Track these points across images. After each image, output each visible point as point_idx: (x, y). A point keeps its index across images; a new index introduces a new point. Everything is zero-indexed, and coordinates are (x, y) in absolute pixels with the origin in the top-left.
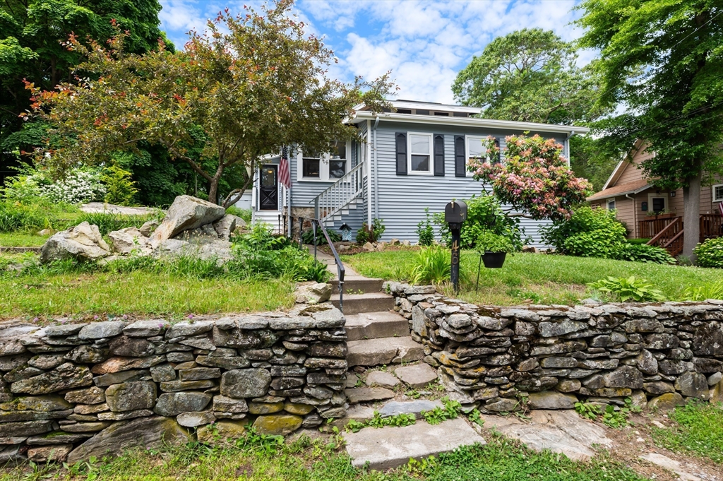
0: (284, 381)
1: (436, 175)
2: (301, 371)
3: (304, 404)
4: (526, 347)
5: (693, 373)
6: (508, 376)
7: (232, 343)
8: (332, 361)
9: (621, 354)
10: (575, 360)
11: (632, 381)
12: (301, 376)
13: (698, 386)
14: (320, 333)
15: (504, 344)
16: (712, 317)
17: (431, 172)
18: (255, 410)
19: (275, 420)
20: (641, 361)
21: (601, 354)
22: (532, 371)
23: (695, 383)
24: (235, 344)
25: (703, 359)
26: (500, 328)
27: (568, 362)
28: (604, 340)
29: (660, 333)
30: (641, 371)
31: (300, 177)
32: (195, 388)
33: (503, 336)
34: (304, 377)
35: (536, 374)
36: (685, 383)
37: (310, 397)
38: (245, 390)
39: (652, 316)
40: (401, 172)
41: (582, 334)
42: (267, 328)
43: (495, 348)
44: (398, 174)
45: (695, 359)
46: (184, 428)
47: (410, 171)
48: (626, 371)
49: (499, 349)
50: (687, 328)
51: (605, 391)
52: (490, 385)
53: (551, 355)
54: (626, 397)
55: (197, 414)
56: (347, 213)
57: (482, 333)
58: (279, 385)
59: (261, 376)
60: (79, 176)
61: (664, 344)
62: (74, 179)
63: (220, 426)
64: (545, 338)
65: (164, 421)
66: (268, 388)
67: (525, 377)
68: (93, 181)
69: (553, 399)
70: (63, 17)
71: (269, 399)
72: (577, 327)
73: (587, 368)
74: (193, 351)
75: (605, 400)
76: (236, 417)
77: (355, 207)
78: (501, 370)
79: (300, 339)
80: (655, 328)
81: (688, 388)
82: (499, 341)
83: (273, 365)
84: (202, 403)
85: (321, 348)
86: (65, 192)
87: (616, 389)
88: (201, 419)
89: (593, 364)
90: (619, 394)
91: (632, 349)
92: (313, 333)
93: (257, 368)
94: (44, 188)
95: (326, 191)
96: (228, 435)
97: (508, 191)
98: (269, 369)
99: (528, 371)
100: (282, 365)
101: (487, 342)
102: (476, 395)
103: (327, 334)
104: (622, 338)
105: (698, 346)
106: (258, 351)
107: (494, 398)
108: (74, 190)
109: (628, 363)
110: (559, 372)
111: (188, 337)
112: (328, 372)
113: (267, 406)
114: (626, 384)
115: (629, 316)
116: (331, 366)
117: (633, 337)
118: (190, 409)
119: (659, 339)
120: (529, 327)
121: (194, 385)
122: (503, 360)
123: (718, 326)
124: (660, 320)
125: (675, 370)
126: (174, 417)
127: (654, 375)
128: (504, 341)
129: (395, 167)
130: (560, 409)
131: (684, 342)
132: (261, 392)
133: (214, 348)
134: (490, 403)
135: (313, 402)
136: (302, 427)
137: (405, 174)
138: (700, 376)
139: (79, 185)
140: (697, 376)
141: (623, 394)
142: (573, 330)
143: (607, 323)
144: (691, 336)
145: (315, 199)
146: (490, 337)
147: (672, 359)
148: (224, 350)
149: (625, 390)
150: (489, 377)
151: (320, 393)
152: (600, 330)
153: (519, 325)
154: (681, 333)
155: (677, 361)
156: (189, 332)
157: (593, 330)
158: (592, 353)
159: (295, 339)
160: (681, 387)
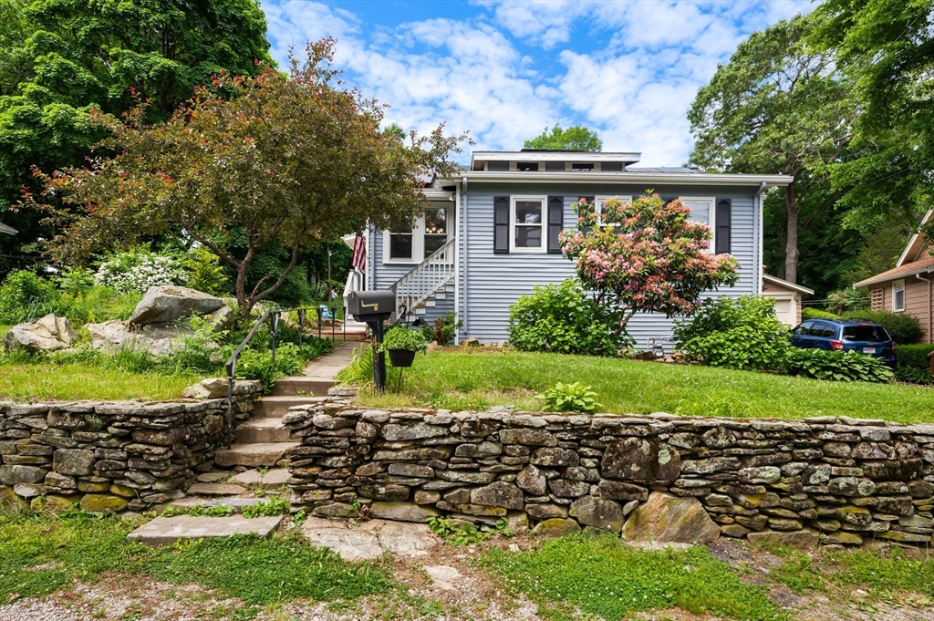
0: (107, 463)
1: (550, 252)
2: (122, 455)
3: (125, 486)
4: (364, 450)
5: (596, 498)
6: (344, 479)
7: (60, 424)
8: (150, 447)
9: (492, 467)
10: (430, 469)
11: (506, 499)
12: (122, 459)
13: (603, 514)
14: (139, 420)
15: (338, 444)
16: (630, 433)
17: (544, 248)
18: (82, 488)
19: (99, 499)
20: (521, 478)
21: (465, 466)
22: (374, 477)
23: (598, 511)
24: (62, 425)
25: (615, 482)
26: (332, 427)
27: (421, 471)
28: (469, 449)
29: (552, 447)
30: (521, 489)
31: (386, 259)
32: (30, 462)
33: (337, 436)
34: (125, 460)
35: (380, 481)
36: (585, 509)
37: (132, 481)
38: (71, 468)
39: (537, 426)
40: (501, 250)
41: (440, 441)
42: (92, 411)
43: (329, 449)
44: (497, 252)
45: (602, 481)
46: (22, 497)
47: (513, 248)
48: (499, 487)
49: (333, 450)
50: (592, 443)
51: (469, 507)
52: (323, 487)
53: (396, 461)
54: (499, 518)
55: (31, 486)
56: (432, 304)
57: (314, 431)
58: (101, 466)
59: (86, 456)
60: (156, 262)
61: (555, 460)
62: (150, 265)
63: (50, 499)
64: (391, 442)
65: (4, 489)
66: (92, 468)
67: (365, 482)
68: (173, 267)
69: (401, 510)
70: (147, 73)
71: (94, 479)
72: (433, 432)
73: (448, 480)
74: (28, 429)
75: (469, 518)
76: (64, 492)
77: (443, 297)
78: (336, 472)
79: (120, 424)
80: (544, 440)
81: (588, 515)
82: (332, 441)
83: (98, 447)
84: (36, 476)
85: (143, 435)
86: (139, 281)
87: (485, 507)
88: (34, 491)
89: (454, 476)
90: (488, 512)
91: (507, 462)
92: (133, 419)
93: (82, 448)
94: (120, 276)
95: (406, 275)
96: (57, 507)
97: (589, 274)
98: (93, 450)
99: (370, 477)
100: (105, 448)
101: (317, 441)
102: (305, 495)
103: (146, 421)
104: (495, 449)
105: (606, 466)
106: (84, 433)
107: (324, 500)
108: (149, 278)
109: (503, 478)
110: (410, 480)
111: (24, 416)
112: (145, 457)
113: (93, 485)
114: (497, 502)
115: (504, 424)
116: (147, 452)
117: (509, 449)
118: (25, 481)
119: (549, 454)
120: (369, 428)
121: (30, 459)
122: (337, 462)
123: (639, 443)
124: (552, 432)
125: (569, 492)
126: (12, 486)
127: (540, 496)
128: (338, 441)
129: (492, 243)
130: (407, 521)
131: (586, 460)
132: (86, 471)
133: (46, 427)
134: (319, 505)
135: (134, 486)
136: (126, 510)
137: (506, 252)
138: (607, 503)
139: (155, 272)
140: (601, 502)
141: (495, 514)
142: (426, 435)
143: (472, 430)
144: (598, 453)
145: (392, 286)
146: (322, 436)
147: (567, 479)
148: (54, 430)
149: (498, 509)
150: (321, 478)
151: (141, 477)
152: (465, 437)
153: (360, 425)
154: (582, 449)
155: (574, 481)
156: (25, 412)
157: (456, 437)
158: (453, 463)
159: (116, 424)
160: (578, 513)
